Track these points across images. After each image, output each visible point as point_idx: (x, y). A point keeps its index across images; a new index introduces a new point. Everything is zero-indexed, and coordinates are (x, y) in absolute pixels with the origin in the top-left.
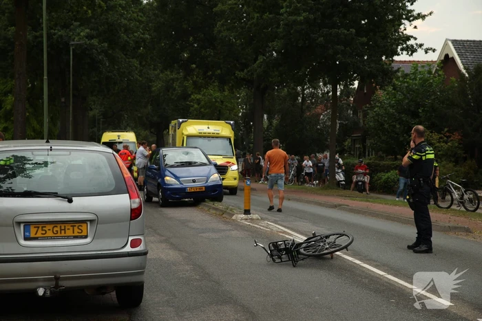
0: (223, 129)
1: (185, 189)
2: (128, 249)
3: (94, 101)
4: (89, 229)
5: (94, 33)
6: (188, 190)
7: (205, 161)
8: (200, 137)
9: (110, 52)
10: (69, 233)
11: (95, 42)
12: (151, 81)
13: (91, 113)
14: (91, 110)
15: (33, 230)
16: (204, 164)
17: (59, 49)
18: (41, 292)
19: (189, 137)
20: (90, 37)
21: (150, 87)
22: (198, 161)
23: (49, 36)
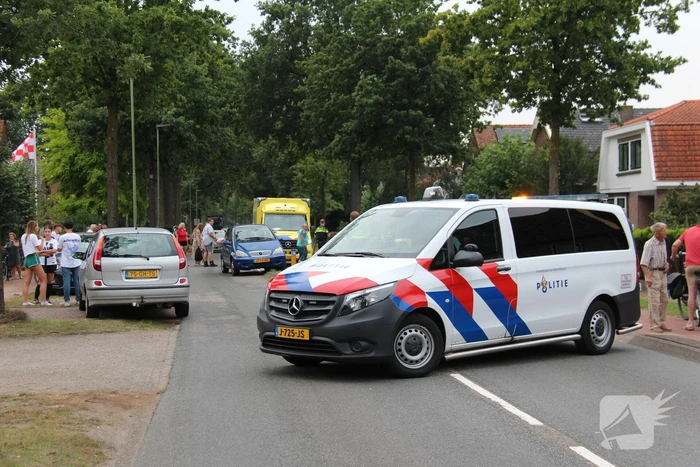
0: (300, 206)
1: (252, 260)
2: (179, 284)
3: (188, 169)
4: (158, 273)
5: (181, 110)
6: (255, 261)
7: (272, 236)
8: (278, 214)
9: (198, 126)
10: (148, 275)
11: (181, 119)
12: (250, 147)
13: (185, 184)
14: (185, 179)
15: (130, 273)
16: (271, 240)
17: (146, 129)
18: (134, 304)
19: (267, 214)
20: (177, 115)
21: (250, 153)
22: (266, 236)
23: (136, 116)
